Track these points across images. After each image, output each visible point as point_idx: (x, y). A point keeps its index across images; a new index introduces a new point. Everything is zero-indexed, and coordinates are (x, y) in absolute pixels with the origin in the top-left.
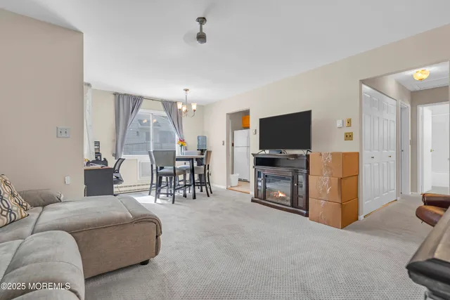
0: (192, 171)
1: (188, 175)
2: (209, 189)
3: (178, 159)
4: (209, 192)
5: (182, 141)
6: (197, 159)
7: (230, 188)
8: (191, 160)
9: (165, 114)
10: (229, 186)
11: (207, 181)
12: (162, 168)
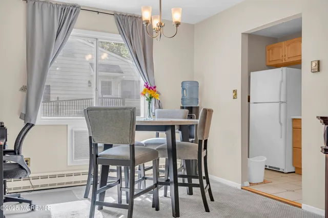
0: (172, 151)
1: (162, 161)
2: (207, 194)
3: (141, 128)
4: (208, 198)
5: (151, 88)
6: (181, 127)
7: (249, 188)
8: (169, 128)
9: (120, 39)
10: (247, 184)
11: (204, 175)
12: (107, 147)
